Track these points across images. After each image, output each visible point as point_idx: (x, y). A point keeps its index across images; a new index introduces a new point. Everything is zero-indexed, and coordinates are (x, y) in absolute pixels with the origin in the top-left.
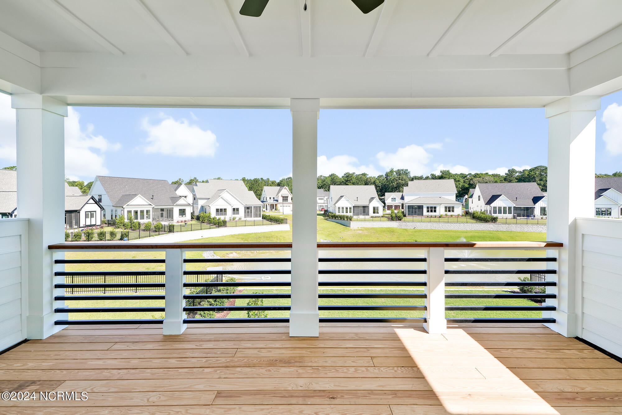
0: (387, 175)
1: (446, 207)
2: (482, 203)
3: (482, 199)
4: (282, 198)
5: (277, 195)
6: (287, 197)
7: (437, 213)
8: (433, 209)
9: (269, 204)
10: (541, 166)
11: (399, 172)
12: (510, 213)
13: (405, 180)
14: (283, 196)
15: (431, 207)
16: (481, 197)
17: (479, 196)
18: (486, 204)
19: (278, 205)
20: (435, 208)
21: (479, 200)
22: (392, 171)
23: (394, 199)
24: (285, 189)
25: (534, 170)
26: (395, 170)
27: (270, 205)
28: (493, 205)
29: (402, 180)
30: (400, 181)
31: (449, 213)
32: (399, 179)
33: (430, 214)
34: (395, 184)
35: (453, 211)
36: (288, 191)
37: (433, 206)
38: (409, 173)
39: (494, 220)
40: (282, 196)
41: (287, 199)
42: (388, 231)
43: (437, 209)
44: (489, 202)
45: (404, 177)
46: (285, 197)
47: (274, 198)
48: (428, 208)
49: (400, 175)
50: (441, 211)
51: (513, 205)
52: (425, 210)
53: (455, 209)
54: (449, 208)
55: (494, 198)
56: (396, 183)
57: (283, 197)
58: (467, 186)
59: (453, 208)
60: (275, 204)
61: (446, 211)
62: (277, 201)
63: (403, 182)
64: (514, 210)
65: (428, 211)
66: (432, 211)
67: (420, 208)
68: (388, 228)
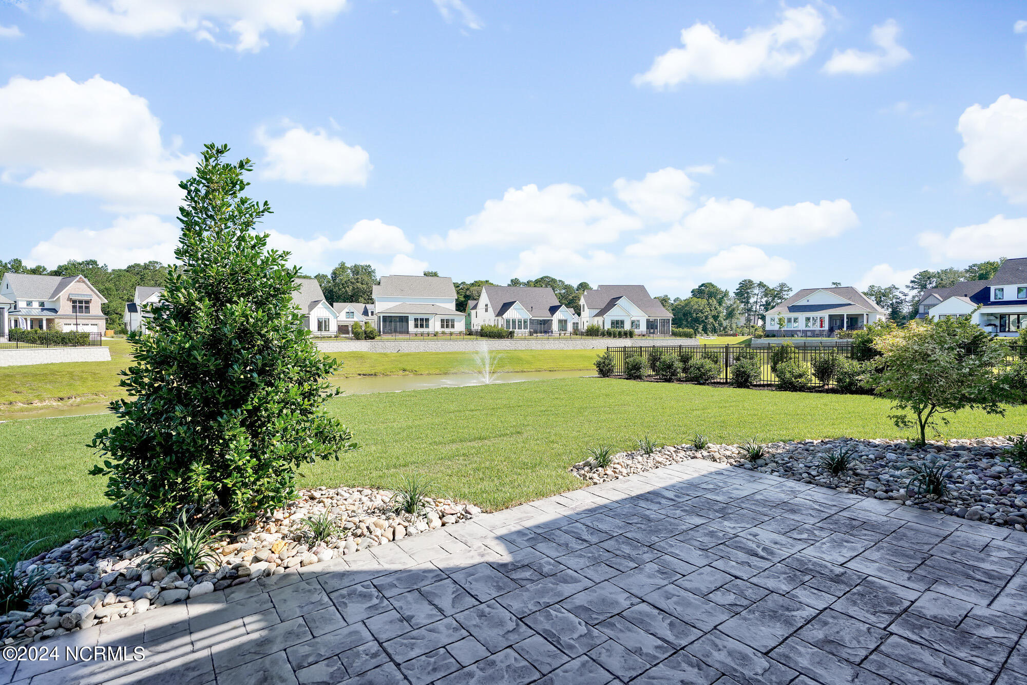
0: (335, 275)
1: (442, 321)
2: (491, 314)
3: (490, 309)
4: (71, 304)
5: (53, 295)
6: (87, 302)
7: (431, 329)
8: (422, 322)
9: (26, 319)
10: (547, 277)
11: (356, 270)
12: (525, 327)
13: (367, 284)
14: (74, 298)
15: (422, 320)
16: (489, 305)
17: (487, 305)
18: (497, 315)
19: (56, 321)
20: (427, 320)
21: (486, 310)
22: (343, 267)
23: (350, 314)
24: (78, 281)
25: (540, 281)
26: (348, 265)
27: (29, 322)
28: (506, 316)
29: (362, 284)
30: (359, 285)
31: (447, 330)
32: (358, 282)
33: (420, 330)
34: (349, 290)
35: (453, 326)
36: (89, 287)
37: (424, 317)
38: (374, 271)
39: (511, 335)
40: (70, 299)
41: (87, 308)
42: (354, 357)
43: (431, 322)
44: (500, 313)
45: (366, 278)
46: (81, 302)
47: (42, 304)
48: (416, 320)
49: (358, 273)
50: (435, 325)
51: (528, 316)
52: (411, 323)
53: (456, 324)
54: (448, 321)
55: (506, 306)
56: (351, 288)
57: (74, 302)
58: (462, 299)
59: (453, 321)
60: (47, 320)
61: (442, 326)
62: (54, 311)
63: (364, 286)
64: (530, 323)
65: (416, 326)
66: (422, 326)
67: (404, 320)
68: (353, 352)
